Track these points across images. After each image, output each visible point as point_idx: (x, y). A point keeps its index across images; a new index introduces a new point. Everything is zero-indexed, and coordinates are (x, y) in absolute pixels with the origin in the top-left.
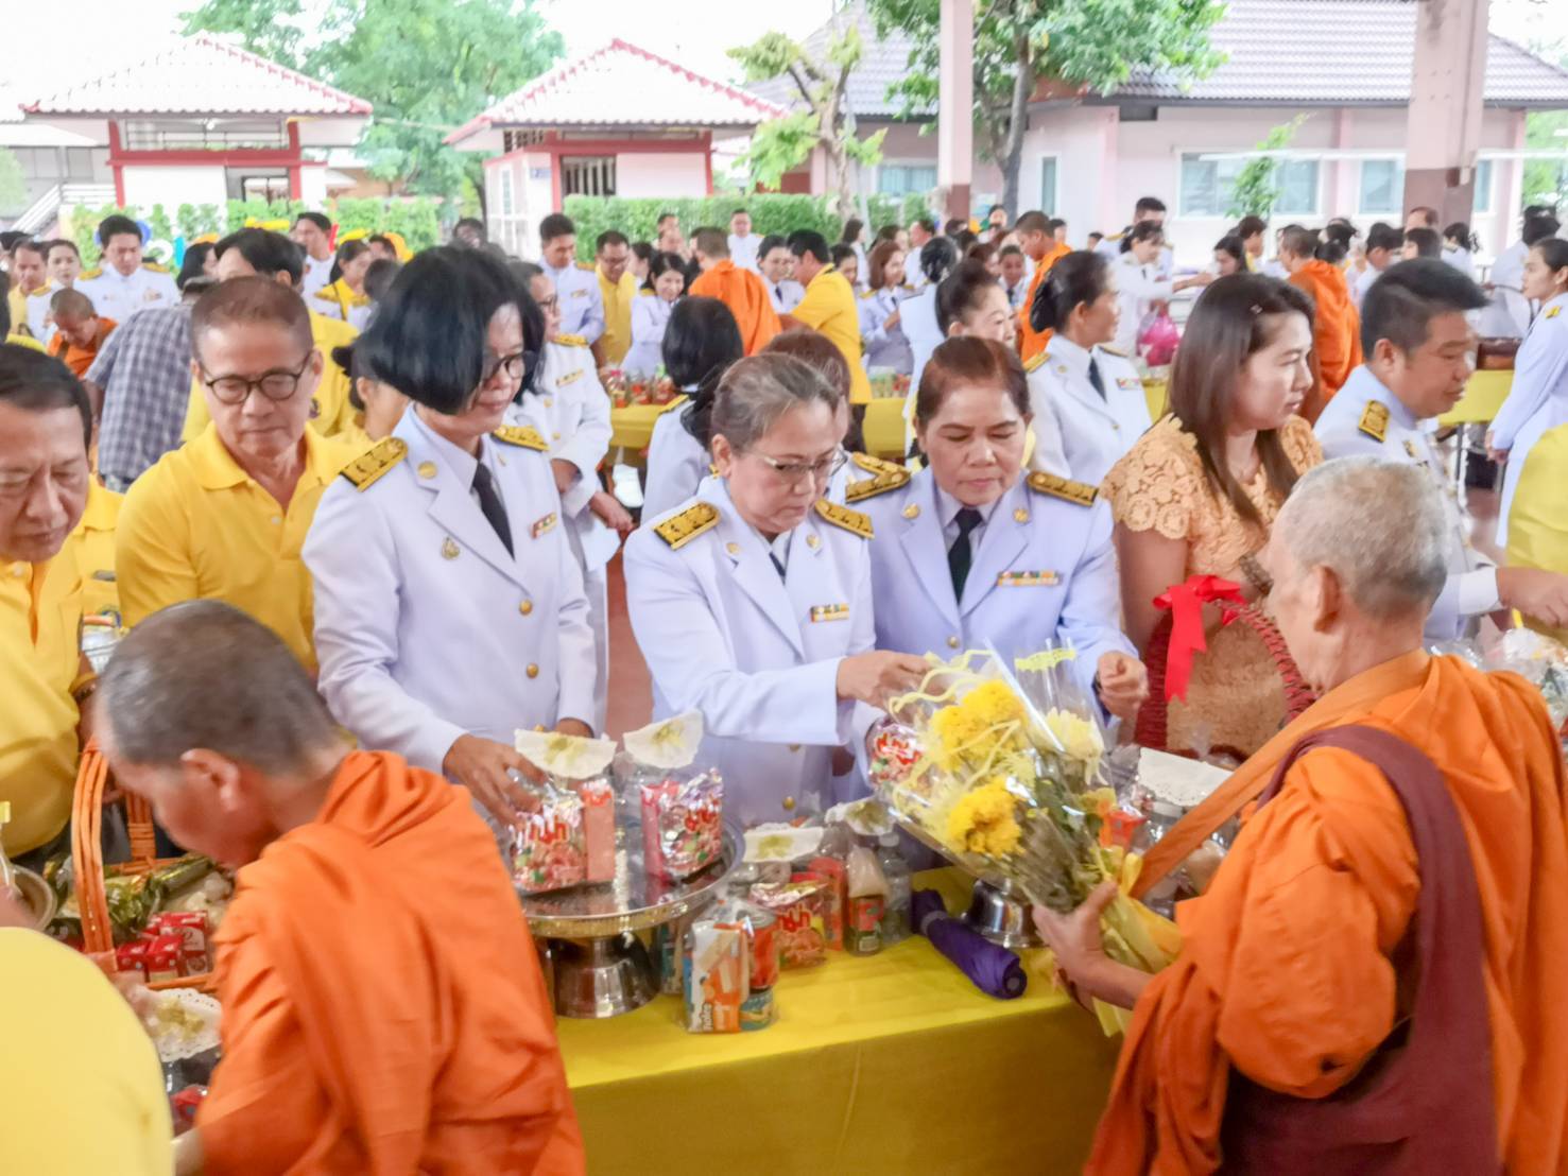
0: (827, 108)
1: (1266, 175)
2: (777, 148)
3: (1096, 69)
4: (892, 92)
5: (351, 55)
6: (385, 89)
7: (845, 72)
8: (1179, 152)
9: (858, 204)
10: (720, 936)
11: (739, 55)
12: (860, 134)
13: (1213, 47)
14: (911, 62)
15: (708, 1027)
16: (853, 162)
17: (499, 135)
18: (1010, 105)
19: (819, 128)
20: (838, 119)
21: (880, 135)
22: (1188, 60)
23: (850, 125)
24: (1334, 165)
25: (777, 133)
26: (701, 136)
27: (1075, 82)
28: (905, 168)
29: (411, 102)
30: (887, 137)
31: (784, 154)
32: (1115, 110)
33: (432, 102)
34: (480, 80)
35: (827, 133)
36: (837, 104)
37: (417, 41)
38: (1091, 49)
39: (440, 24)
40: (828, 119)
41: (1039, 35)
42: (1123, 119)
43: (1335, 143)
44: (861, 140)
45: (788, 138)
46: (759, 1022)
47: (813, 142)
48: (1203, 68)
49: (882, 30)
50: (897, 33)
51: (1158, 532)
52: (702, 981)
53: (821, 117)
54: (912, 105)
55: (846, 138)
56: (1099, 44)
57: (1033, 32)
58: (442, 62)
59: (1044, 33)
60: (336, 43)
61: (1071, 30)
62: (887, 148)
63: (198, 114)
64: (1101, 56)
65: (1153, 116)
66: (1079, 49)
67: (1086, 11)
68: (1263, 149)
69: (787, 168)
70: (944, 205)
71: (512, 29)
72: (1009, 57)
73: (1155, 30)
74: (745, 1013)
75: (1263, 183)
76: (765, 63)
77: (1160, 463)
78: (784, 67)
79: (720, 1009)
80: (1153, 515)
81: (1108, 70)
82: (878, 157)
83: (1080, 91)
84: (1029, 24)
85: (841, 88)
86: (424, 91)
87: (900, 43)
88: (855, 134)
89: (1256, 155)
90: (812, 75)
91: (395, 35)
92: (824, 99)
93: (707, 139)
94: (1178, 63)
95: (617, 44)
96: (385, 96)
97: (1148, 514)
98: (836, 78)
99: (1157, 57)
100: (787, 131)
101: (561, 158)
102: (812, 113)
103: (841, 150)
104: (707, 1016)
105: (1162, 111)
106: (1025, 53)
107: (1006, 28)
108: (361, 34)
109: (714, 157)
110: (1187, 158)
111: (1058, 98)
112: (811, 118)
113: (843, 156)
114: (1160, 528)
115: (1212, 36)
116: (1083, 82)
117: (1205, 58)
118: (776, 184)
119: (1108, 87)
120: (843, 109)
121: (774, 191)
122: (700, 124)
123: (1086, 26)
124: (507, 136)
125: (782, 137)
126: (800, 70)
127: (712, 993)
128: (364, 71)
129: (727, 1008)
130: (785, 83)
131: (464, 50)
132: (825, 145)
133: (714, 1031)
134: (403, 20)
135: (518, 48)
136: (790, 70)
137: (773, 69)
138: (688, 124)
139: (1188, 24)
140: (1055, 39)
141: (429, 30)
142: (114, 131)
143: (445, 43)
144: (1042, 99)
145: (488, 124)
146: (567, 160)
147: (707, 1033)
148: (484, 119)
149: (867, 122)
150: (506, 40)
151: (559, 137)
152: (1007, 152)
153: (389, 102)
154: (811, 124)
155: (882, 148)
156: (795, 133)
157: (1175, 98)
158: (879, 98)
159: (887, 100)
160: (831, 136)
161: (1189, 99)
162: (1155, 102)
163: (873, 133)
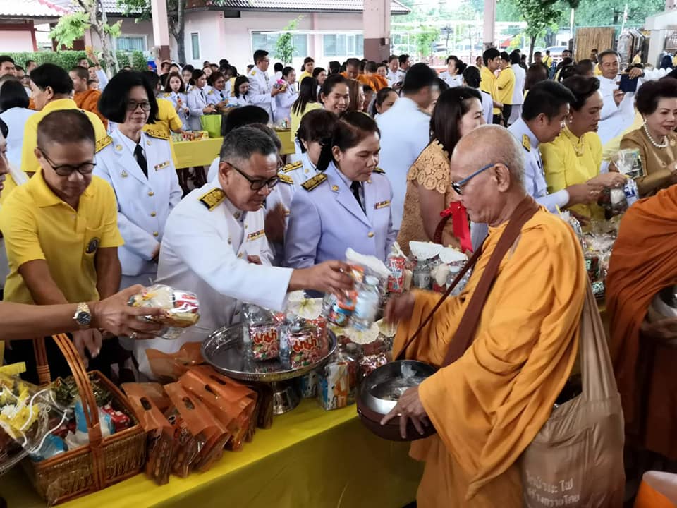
0: (93, 10)
1: (289, 40)
2: (71, 28)
8: (250, 31)
9: (111, 55)
10: (340, 368)
12: (110, 23)
15: (335, 407)
16: (108, 35)
18: (176, 10)
19: (90, 20)
20: (99, 15)
21: (119, 23)
23: (104, 17)
24: (313, 36)
25: (70, 21)
26: (28, 22)
28: (129, 38)
30: (122, 24)
31: (74, 32)
32: (223, 13)
35: (94, 22)
36: (98, 8)
40: (94, 16)
42: (226, 16)
43: (312, 28)
44: (110, 26)
45: (75, 24)
47: (88, 26)
51: (437, 191)
52: (332, 388)
53: (90, 14)
54: (130, 9)
55: (103, 24)
62: (122, 29)
65: (239, 16)
68: (286, 30)
69: (76, 38)
70: (158, 55)
75: (287, 44)
77: (440, 163)
79: (340, 398)
80: (435, 184)
82: (119, 33)
83: (208, 4)
85: (98, 1)
88: (107, 23)
89: (284, 32)
92: (91, 6)
93: (32, 24)
97: (433, 183)
100: (75, 20)
102: (86, 13)
103: (102, 29)
104: (335, 402)
105: (242, 13)
109: (36, 32)
110: (254, 33)
111: (198, 7)
112: (85, 15)
113: (103, 33)
114: (437, 189)
118: (71, 45)
120: (100, 10)
121: (71, 49)
122: (28, 16)
125: (72, 23)
127: (337, 392)
129: (343, 397)
132: (94, 28)
138: (22, 16)
144: (191, 7)
149: (113, 17)
152: (177, 31)
154: (86, 18)
155: (121, 29)
156: (78, 22)
157: (247, 7)
158: (115, 5)
159: (118, 6)
160: (96, 24)
161: (254, 7)
162: (239, 9)
163: (116, 22)
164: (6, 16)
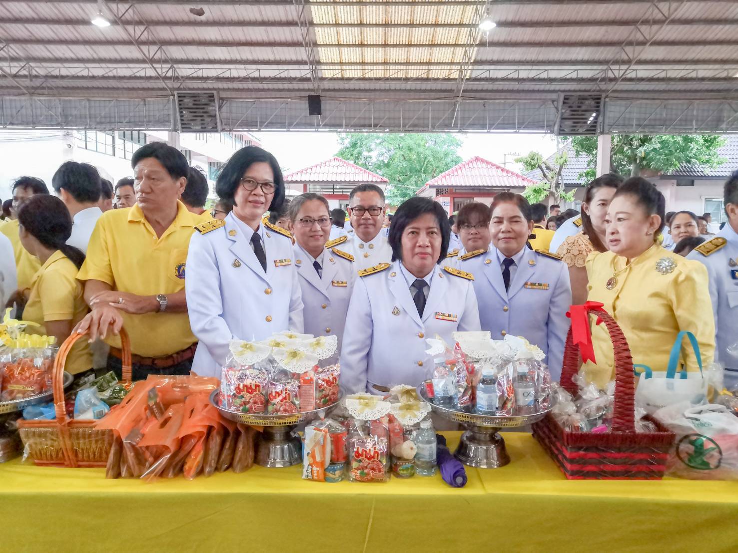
0: (553, 181)
2: (533, 195)
3: (665, 165)
4: (581, 175)
5: (387, 166)
6: (397, 177)
7: (561, 168)
8: (703, 198)
10: (316, 433)
11: (520, 161)
12: (566, 191)
13: (719, 156)
14: (588, 165)
15: (310, 477)
16: (563, 200)
17: (434, 190)
19: (550, 188)
20: (557, 185)
21: (574, 191)
22: (707, 161)
23: (562, 187)
25: (533, 189)
27: (657, 170)
29: (405, 181)
30: (576, 192)
31: (536, 197)
32: (675, 181)
33: (413, 180)
34: (431, 173)
35: (553, 190)
36: (558, 180)
37: (409, 160)
38: (663, 157)
39: (418, 154)
40: (554, 185)
41: (641, 152)
42: (678, 185)
44: (566, 193)
45: (537, 191)
46: (334, 479)
47: (548, 193)
48: (715, 164)
49: (578, 153)
50: (584, 154)
51: (576, 266)
52: (308, 454)
53: (551, 184)
55: (561, 192)
56: (666, 155)
57: (638, 151)
58: (418, 167)
59: (643, 151)
60: (383, 161)
61: (655, 150)
63: (332, 182)
64: (667, 159)
65: (692, 184)
66: (658, 157)
67: (661, 143)
71: (442, 155)
72: (630, 162)
73: (692, 149)
74: (328, 473)
76: (530, 164)
78: (537, 166)
79: (315, 469)
80: (573, 260)
81: (672, 164)
82: (573, 199)
83: (659, 174)
84: (637, 148)
85: (559, 174)
86: (411, 177)
87: (585, 157)
88: (564, 190)
90: (548, 168)
91: (402, 158)
92: (552, 178)
94: (703, 163)
95: (477, 159)
96: (398, 179)
98: (558, 170)
99: (694, 160)
100: (537, 189)
101: (454, 198)
102: (547, 183)
103: (558, 196)
104: (310, 472)
105: (696, 182)
106: (635, 160)
107: (627, 150)
108: (391, 159)
110: (707, 200)
111: (650, 177)
113: (559, 198)
114: (576, 264)
115: (718, 152)
116: (661, 170)
117: (716, 161)
119: (671, 171)
120: (560, 181)
122: (505, 187)
123: (662, 148)
124: (437, 191)
125: (535, 191)
126: (543, 167)
127: (311, 461)
128: (391, 170)
129: (318, 469)
130: (537, 172)
131: (426, 163)
132: (552, 194)
133: (312, 480)
134: (405, 153)
135: (444, 162)
136: (540, 167)
137: (533, 167)
138: (501, 186)
139: (708, 147)
140: (647, 153)
141: (414, 157)
142: (305, 187)
143: (419, 161)
145: (428, 186)
146: (456, 200)
147: (309, 480)
148: (427, 185)
149: (568, 187)
150: (440, 160)
151: (454, 191)
153: (399, 181)
154: (547, 186)
155: (574, 195)
156: (540, 189)
157: (701, 176)
158: (576, 178)
159: (579, 179)
160: (554, 191)
161: (709, 176)
162: (693, 178)
163: (571, 190)
164: (485, 186)
